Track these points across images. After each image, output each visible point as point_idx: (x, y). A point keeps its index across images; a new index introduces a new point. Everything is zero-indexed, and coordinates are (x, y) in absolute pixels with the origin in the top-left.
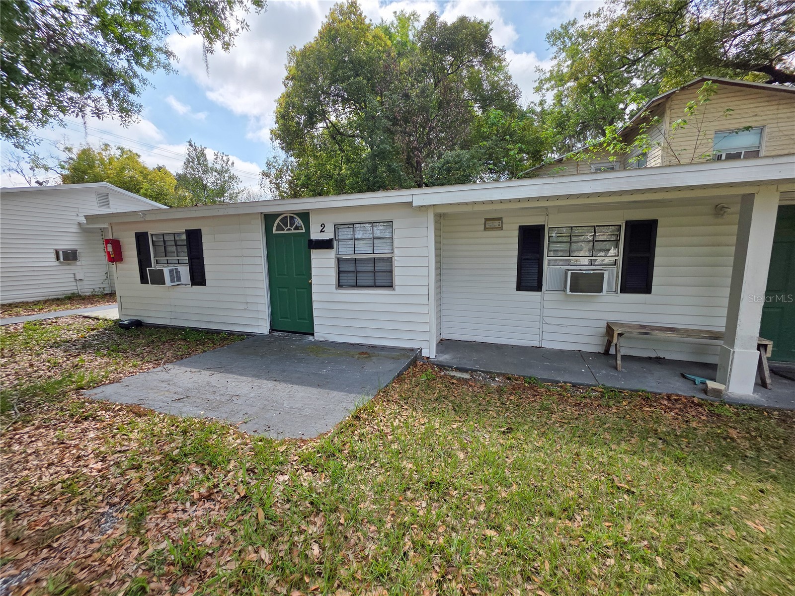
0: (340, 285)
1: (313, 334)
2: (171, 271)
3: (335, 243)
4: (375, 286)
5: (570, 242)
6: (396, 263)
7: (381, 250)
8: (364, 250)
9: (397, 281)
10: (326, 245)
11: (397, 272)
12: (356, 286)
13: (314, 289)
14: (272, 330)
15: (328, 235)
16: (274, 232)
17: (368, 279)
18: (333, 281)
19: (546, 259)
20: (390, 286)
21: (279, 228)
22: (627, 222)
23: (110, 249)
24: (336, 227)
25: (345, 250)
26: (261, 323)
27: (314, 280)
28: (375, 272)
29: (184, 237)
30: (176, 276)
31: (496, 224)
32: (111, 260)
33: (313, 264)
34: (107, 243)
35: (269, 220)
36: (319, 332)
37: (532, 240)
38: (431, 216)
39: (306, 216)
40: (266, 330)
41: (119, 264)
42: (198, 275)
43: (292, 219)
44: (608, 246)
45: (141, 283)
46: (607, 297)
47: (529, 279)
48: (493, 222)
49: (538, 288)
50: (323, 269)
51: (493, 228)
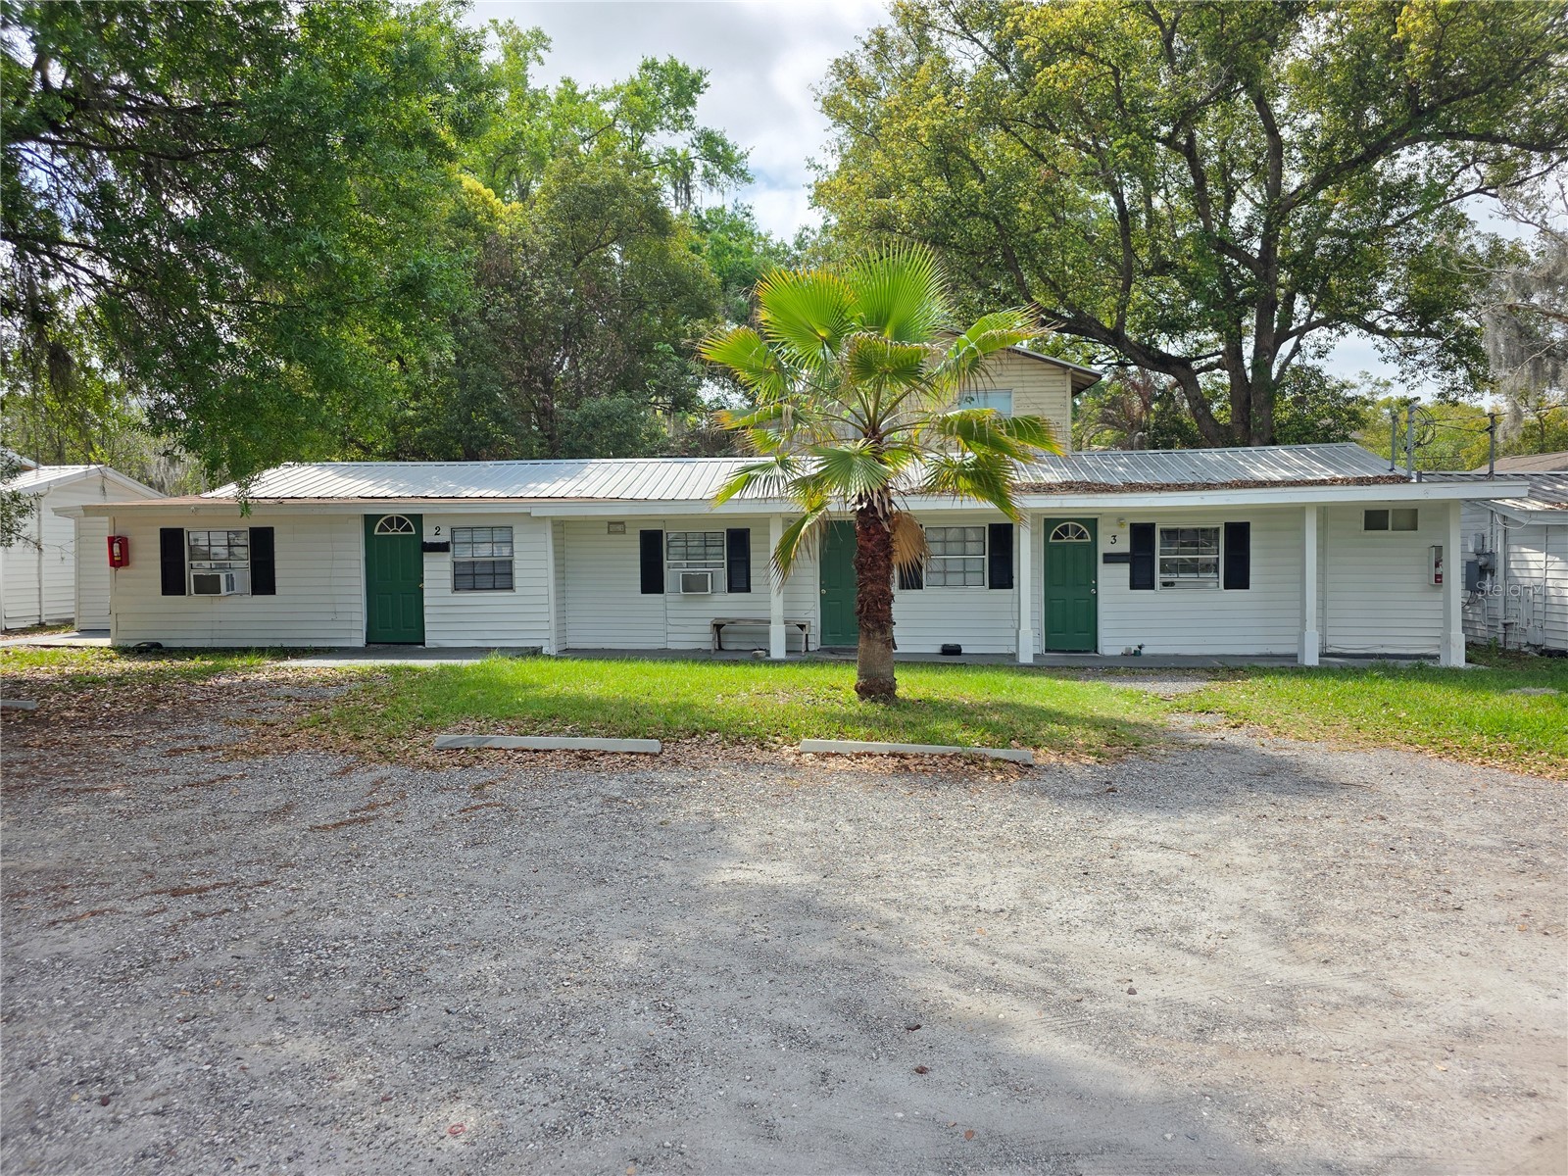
0: (456, 589)
1: (423, 644)
2: (227, 577)
3: (451, 546)
4: (494, 588)
5: (687, 546)
6: (516, 565)
7: (501, 553)
8: (484, 551)
9: (517, 582)
10: (443, 548)
11: (517, 574)
12: (474, 589)
13: (426, 593)
14: (368, 643)
15: (444, 537)
16: (376, 532)
17: (486, 582)
18: (449, 584)
19: (666, 563)
20: (511, 588)
21: (382, 528)
22: (728, 530)
23: (116, 550)
24: (453, 531)
25: (465, 554)
26: (354, 635)
27: (426, 584)
28: (494, 574)
29: (246, 537)
30: (230, 586)
31: (619, 528)
32: (114, 563)
33: (426, 567)
34: (111, 541)
35: (370, 520)
36: (432, 639)
37: (652, 545)
38: (549, 524)
39: (418, 519)
40: (361, 642)
41: (121, 571)
42: (263, 581)
43: (400, 521)
44: (717, 550)
45: (163, 594)
46: (717, 597)
47: (652, 582)
48: (616, 526)
49: (660, 590)
50: (437, 571)
51: (616, 532)
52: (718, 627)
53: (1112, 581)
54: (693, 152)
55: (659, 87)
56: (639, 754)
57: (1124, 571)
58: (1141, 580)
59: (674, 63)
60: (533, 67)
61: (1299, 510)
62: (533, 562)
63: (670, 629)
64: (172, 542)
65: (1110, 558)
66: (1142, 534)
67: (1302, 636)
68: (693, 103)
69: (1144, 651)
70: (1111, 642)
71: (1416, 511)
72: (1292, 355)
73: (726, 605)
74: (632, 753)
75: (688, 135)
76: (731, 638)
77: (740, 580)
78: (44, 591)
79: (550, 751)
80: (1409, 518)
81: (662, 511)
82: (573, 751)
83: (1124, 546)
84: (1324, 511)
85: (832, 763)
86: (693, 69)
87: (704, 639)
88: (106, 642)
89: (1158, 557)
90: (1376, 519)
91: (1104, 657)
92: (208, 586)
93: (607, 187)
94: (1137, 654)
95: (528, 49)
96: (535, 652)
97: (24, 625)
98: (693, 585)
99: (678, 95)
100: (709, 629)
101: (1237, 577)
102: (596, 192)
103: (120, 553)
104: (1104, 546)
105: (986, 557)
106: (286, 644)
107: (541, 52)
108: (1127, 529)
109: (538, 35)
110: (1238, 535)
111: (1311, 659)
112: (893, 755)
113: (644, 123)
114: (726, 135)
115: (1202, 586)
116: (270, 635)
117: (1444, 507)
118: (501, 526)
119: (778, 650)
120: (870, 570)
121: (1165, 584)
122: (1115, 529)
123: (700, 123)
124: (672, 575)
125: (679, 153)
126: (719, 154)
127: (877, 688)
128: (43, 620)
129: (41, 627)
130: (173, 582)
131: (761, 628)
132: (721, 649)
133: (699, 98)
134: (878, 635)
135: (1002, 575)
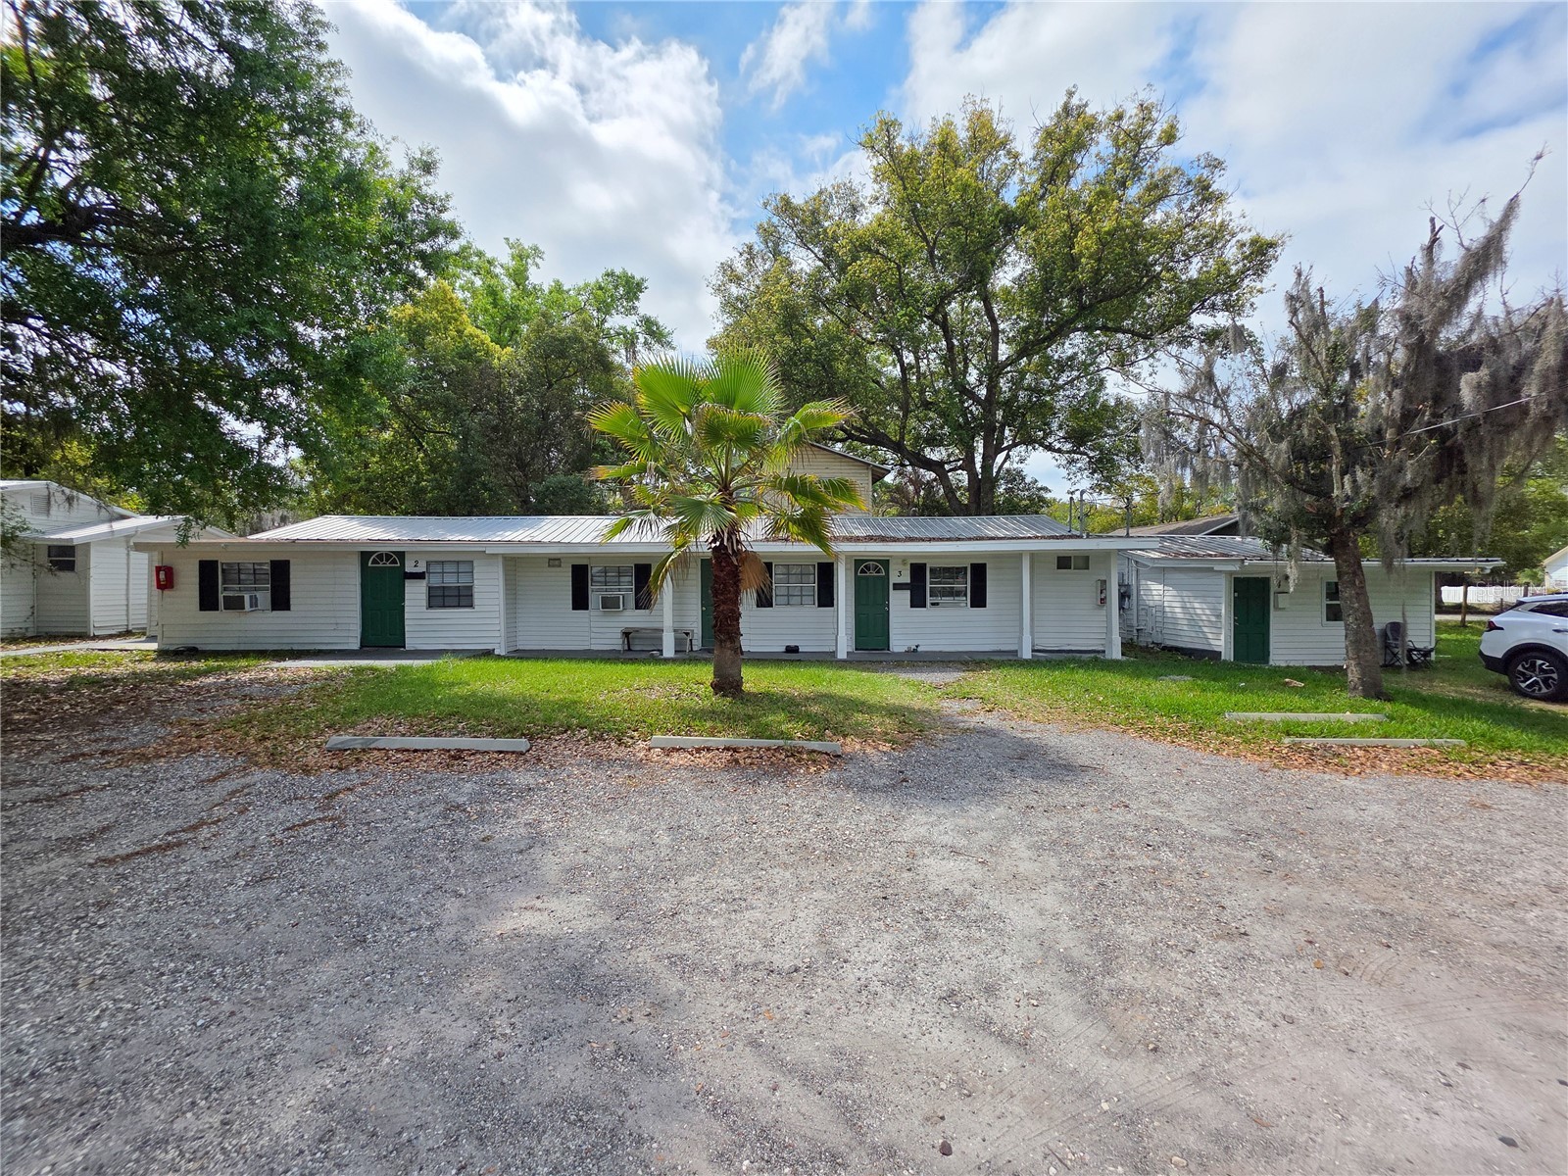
0: (430, 606)
1: (404, 647)
2: (251, 597)
3: (427, 575)
4: (459, 606)
5: (606, 576)
6: (475, 590)
7: (464, 580)
8: (450, 580)
9: (476, 602)
10: (420, 576)
11: (476, 596)
12: (444, 606)
13: (407, 610)
14: (362, 646)
15: (421, 569)
16: (369, 565)
17: (455, 601)
18: (424, 603)
19: (591, 588)
20: (471, 606)
21: (374, 562)
22: (635, 565)
23: (162, 576)
24: (428, 564)
25: (435, 581)
26: (351, 640)
27: (407, 603)
28: (459, 596)
29: (267, 567)
30: (254, 602)
31: (557, 562)
32: (160, 586)
33: (407, 590)
34: (158, 569)
35: (365, 556)
36: (411, 643)
37: (580, 576)
38: (500, 559)
39: (401, 555)
40: (355, 645)
41: (166, 592)
42: (281, 600)
43: (388, 556)
44: (627, 579)
45: (201, 610)
46: (627, 613)
47: (580, 602)
48: (554, 561)
49: (585, 607)
50: (415, 594)
51: (553, 566)
52: (626, 634)
53: (899, 601)
54: (638, 329)
55: (616, 288)
56: (507, 752)
57: (907, 594)
58: (918, 601)
59: (625, 274)
60: (532, 270)
61: (1017, 556)
62: (489, 587)
63: (593, 635)
64: (208, 570)
65: (897, 587)
66: (918, 570)
67: (1020, 639)
68: (637, 299)
69: (919, 649)
70: (898, 643)
71: (1088, 557)
72: (1005, 461)
73: (633, 618)
74: (500, 752)
75: (634, 318)
76: (637, 642)
77: (643, 601)
78: (131, 608)
79: (428, 751)
80: (1084, 561)
81: (583, 550)
82: (449, 751)
83: (906, 579)
84: (1034, 556)
85: (676, 759)
86: (638, 277)
87: (616, 642)
88: (154, 646)
89: (928, 586)
90: (1064, 562)
91: (894, 653)
92: (234, 604)
93: (569, 338)
94: (915, 651)
95: (528, 257)
96: (488, 654)
97: (113, 632)
98: (609, 604)
99: (628, 293)
100: (620, 635)
101: (979, 600)
102: (562, 341)
103: (165, 579)
104: (894, 579)
105: (816, 585)
106: (295, 648)
107: (537, 260)
108: (909, 567)
109: (536, 249)
110: (979, 572)
111: (1027, 654)
112: (727, 749)
113: (605, 308)
114: (659, 320)
115: (956, 605)
116: (286, 640)
117: (1106, 555)
118: (464, 560)
119: (669, 651)
120: (722, 594)
121: (933, 604)
122: (901, 567)
123: (642, 311)
124: (594, 597)
125: (629, 329)
126: (655, 332)
127: (727, 685)
128: (130, 628)
129: (127, 633)
130: (208, 601)
131: (657, 635)
132: (629, 649)
133: (641, 296)
134: (728, 644)
135: (826, 598)
